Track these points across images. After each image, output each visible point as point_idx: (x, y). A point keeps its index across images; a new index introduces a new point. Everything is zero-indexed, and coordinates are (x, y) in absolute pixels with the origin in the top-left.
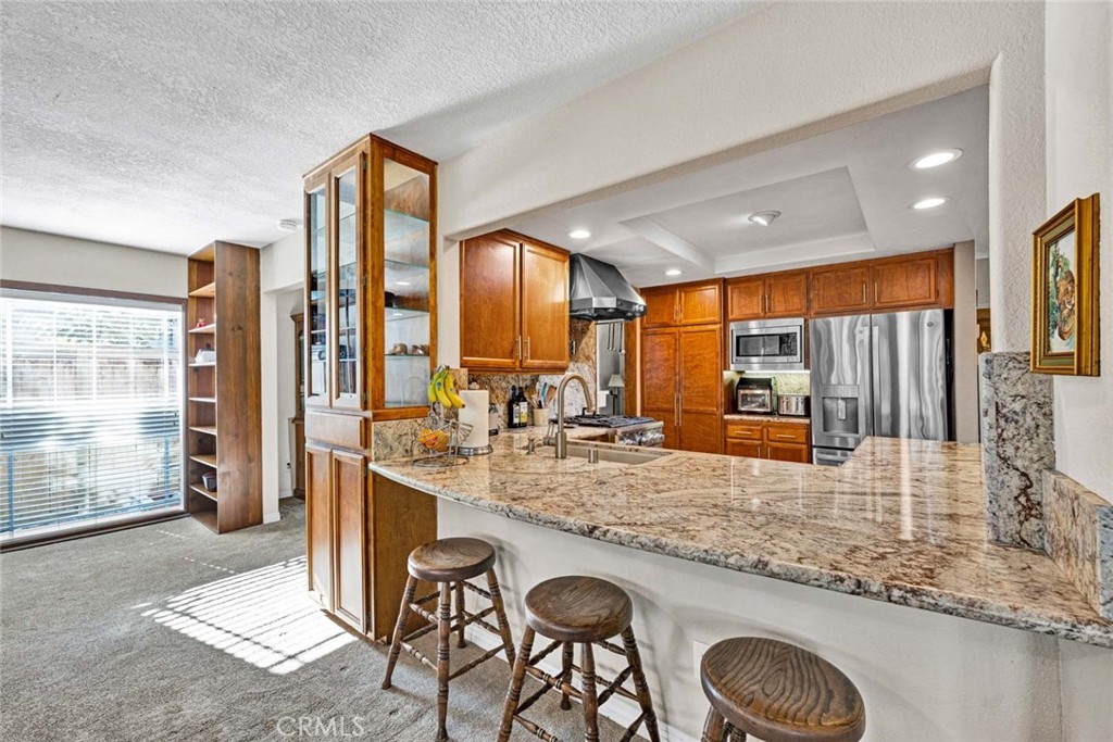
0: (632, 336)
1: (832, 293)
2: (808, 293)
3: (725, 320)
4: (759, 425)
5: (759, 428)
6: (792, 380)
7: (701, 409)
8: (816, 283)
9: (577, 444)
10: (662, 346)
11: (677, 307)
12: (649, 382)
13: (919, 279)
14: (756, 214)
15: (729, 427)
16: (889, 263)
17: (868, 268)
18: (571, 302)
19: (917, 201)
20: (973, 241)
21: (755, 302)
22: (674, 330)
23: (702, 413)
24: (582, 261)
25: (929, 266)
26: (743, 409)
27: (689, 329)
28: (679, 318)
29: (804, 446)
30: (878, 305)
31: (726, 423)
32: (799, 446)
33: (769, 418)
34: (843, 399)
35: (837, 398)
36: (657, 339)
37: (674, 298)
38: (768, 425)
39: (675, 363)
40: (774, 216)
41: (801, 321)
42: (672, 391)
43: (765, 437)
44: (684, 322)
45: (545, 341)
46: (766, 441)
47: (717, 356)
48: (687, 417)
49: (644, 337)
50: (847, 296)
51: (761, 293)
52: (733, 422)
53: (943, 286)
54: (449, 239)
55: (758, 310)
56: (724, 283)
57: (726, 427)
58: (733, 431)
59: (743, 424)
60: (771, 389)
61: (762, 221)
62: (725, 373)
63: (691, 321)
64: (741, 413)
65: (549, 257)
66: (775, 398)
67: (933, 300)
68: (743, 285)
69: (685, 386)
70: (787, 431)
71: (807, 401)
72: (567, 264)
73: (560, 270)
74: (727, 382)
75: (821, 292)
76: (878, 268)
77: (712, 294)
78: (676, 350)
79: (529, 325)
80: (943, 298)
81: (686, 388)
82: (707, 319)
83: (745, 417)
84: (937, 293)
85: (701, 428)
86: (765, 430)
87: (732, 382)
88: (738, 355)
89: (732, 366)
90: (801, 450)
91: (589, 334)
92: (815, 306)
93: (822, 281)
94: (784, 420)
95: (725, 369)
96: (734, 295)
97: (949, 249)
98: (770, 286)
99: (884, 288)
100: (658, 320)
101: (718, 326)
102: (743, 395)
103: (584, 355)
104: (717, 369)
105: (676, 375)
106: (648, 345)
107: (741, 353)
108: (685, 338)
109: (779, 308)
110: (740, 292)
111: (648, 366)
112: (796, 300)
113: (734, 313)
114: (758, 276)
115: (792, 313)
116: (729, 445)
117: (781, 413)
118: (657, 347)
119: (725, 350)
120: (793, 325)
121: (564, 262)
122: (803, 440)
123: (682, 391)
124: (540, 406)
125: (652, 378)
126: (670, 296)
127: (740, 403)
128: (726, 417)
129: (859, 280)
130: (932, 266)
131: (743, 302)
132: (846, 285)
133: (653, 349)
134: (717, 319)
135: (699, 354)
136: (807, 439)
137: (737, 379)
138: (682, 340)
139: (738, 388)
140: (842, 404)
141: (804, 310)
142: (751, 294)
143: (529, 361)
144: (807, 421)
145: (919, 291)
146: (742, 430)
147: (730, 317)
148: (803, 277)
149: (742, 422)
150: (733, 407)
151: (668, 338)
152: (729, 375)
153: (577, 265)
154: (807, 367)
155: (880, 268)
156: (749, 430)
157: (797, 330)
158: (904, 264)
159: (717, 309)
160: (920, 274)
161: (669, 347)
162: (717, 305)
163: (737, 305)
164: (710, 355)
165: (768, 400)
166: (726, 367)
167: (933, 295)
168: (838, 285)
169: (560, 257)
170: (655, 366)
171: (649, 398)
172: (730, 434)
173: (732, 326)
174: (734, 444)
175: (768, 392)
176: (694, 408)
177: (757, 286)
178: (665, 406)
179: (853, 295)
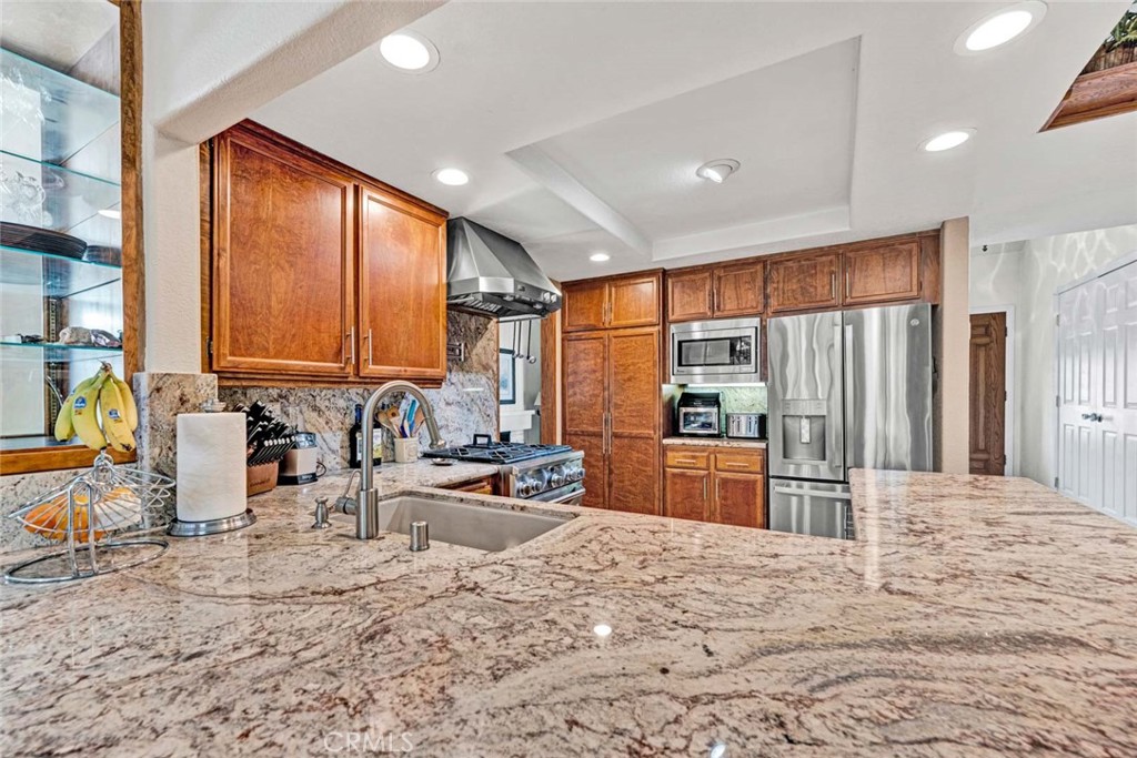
0: (551, 341)
1: (794, 287)
2: (765, 289)
3: (665, 320)
4: (704, 451)
5: (705, 454)
6: (743, 394)
7: (635, 432)
8: (774, 274)
9: (432, 496)
10: (588, 354)
11: (606, 305)
12: (571, 399)
13: (899, 268)
14: (707, 165)
15: (670, 454)
16: (861, 249)
17: (837, 255)
18: (449, 285)
19: (927, 140)
20: (967, 218)
21: (701, 299)
22: (601, 333)
23: (636, 437)
24: (467, 227)
25: (910, 252)
26: (685, 431)
27: (621, 332)
28: (609, 319)
29: (760, 476)
30: (848, 300)
31: (664, 450)
32: (752, 476)
33: (717, 443)
34: (807, 417)
35: (801, 417)
36: (581, 346)
37: (601, 294)
38: (716, 451)
39: (603, 375)
40: (731, 168)
41: (756, 321)
42: (599, 410)
43: (712, 467)
44: (614, 324)
45: (403, 338)
46: (712, 469)
47: (654, 366)
48: (617, 442)
49: (566, 343)
50: (812, 290)
51: (708, 287)
52: (674, 448)
53: (928, 276)
54: (170, 136)
55: (704, 308)
56: (664, 275)
57: (664, 455)
58: (673, 458)
59: (685, 450)
60: (719, 407)
61: (715, 175)
62: (664, 386)
63: (623, 323)
64: (682, 435)
65: (410, 214)
66: (723, 417)
67: (915, 293)
68: (686, 278)
69: (616, 404)
70: (739, 457)
71: (762, 420)
72: (442, 230)
73: (429, 237)
74: (666, 399)
75: (781, 285)
76: (849, 254)
77: (649, 288)
78: (604, 359)
79: (373, 310)
80: (927, 291)
81: (617, 406)
82: (643, 320)
83: (688, 441)
84: (920, 285)
85: (635, 455)
86: (712, 457)
87: (672, 399)
88: (680, 364)
89: (673, 378)
90: (755, 482)
91: (487, 335)
92: (773, 302)
93: (782, 271)
94: (735, 444)
95: (664, 382)
96: (676, 291)
97: (934, 230)
98: (719, 278)
99: (856, 280)
100: (583, 321)
101: (656, 328)
102: (686, 414)
103: (480, 363)
104: (654, 382)
105: (604, 390)
106: (571, 353)
107: (684, 363)
108: (616, 344)
109: (730, 305)
110: (683, 286)
111: (571, 379)
112: (751, 296)
113: (676, 312)
114: (704, 266)
115: (745, 312)
116: (668, 475)
117: (730, 435)
118: (582, 355)
119: (664, 359)
120: (747, 327)
121: (438, 226)
122: (758, 468)
123: (612, 409)
124: (403, 435)
125: (575, 394)
126: (598, 291)
127: (681, 424)
128: (666, 441)
129: (826, 270)
130: (915, 252)
131: (686, 298)
132: (812, 275)
133: (576, 358)
134: (655, 320)
135: (633, 364)
136: (762, 468)
137: (678, 395)
138: (612, 347)
139: (679, 405)
140: (805, 423)
141: (760, 308)
142: (696, 288)
143: (371, 366)
144: (763, 445)
145: (899, 283)
146: (685, 457)
147: (671, 318)
148: (759, 267)
149: (684, 448)
150: (673, 430)
151: (596, 344)
152: (670, 390)
153: (458, 233)
154: (763, 378)
155: (851, 255)
156: (694, 457)
157: (752, 333)
158: (881, 251)
159: (655, 308)
160: (901, 262)
161: (597, 354)
162: (655, 301)
163: (680, 302)
164: (646, 364)
165: (714, 419)
166: (665, 380)
167: (915, 288)
168: (801, 276)
169: (432, 217)
170: (580, 378)
171: (572, 420)
172: (670, 462)
173: (673, 328)
174: (674, 475)
175: (715, 410)
176: (626, 431)
177: (704, 279)
178: (591, 429)
179: (819, 289)
